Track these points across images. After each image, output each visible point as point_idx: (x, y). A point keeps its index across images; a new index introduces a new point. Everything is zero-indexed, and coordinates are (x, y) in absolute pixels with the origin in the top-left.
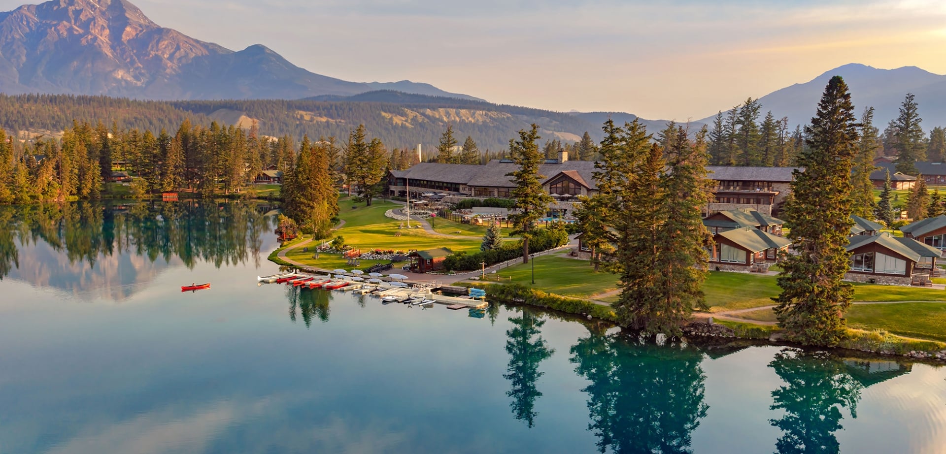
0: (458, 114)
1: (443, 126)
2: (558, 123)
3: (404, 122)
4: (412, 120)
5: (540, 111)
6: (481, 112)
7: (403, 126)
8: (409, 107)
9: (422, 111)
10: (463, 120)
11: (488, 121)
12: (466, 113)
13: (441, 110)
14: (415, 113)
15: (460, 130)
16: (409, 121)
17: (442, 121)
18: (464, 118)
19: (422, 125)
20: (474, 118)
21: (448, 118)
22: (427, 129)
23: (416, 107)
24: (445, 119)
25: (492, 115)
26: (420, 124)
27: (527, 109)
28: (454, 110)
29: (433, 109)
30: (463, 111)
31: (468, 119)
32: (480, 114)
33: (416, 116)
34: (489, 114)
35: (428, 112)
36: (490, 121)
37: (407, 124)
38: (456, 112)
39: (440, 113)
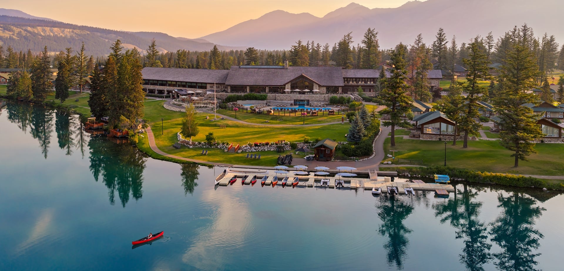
0: (52, 31)
1: (42, 38)
2: (122, 38)
3: (12, 36)
4: (18, 34)
5: (109, 30)
6: (69, 30)
7: (11, 38)
8: (14, 25)
9: (24, 28)
10: (56, 35)
11: (74, 35)
12: (58, 31)
13: (39, 28)
14: (19, 30)
15: (55, 41)
16: (16, 35)
17: (41, 35)
18: (56, 33)
19: (26, 38)
20: (64, 34)
21: (44, 33)
22: (30, 40)
23: (20, 25)
24: (42, 34)
25: (77, 32)
26: (24, 37)
27: (100, 29)
28: (49, 28)
29: (33, 27)
30: (56, 29)
31: (59, 34)
32: (68, 31)
33: (21, 32)
34: (75, 31)
35: (29, 29)
36: (76, 36)
37: (14, 37)
38: (50, 30)
39: (38, 30)
